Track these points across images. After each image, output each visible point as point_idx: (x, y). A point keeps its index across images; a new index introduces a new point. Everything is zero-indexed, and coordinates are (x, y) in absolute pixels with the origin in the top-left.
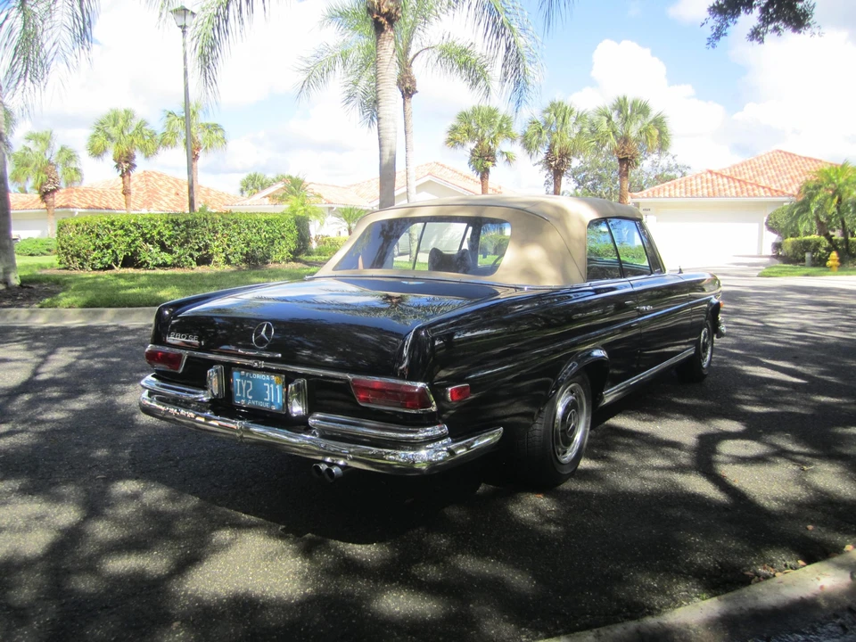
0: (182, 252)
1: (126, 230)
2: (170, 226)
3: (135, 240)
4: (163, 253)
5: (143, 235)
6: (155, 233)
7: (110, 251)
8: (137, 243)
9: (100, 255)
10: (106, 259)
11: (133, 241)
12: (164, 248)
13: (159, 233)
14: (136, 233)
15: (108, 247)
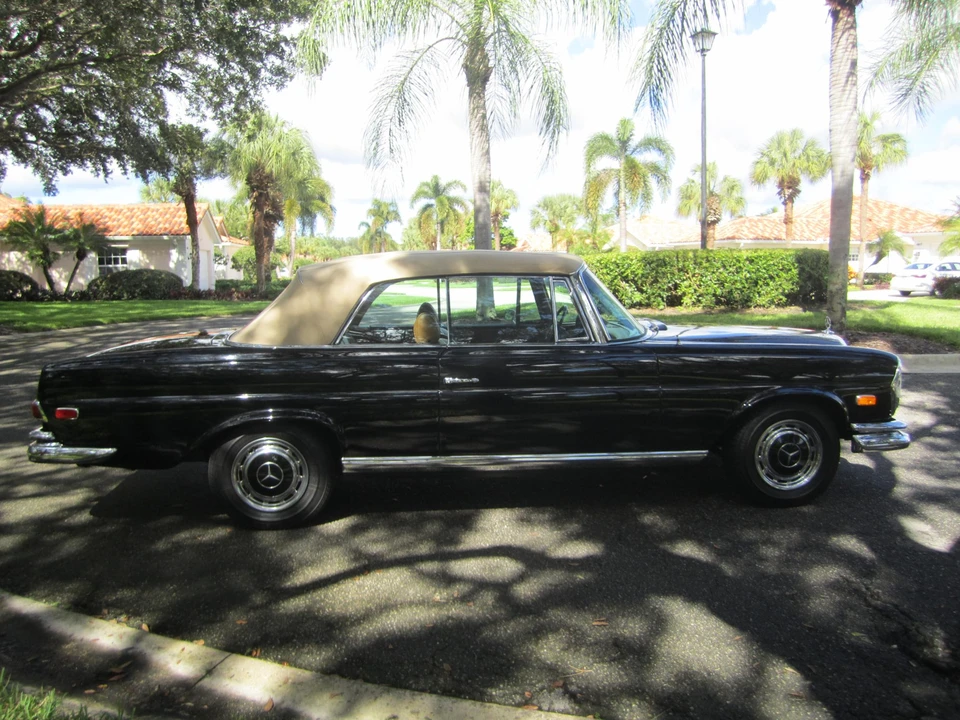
0: (651, 291)
1: (608, 269)
2: (642, 265)
4: (636, 293)
5: (621, 273)
11: (614, 280)
12: (637, 287)
13: (632, 272)
14: (615, 272)
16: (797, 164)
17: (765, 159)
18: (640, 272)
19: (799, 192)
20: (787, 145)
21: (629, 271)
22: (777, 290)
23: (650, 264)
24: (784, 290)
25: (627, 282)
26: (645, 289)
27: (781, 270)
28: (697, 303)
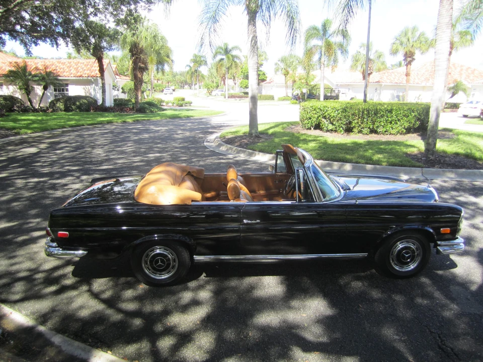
1: (316, 111)
2: (334, 111)
4: (330, 125)
5: (323, 114)
7: (311, 121)
8: (320, 118)
10: (309, 125)
14: (320, 113)
16: (414, 45)
17: (398, 42)
18: (332, 114)
19: (414, 59)
20: (410, 34)
21: (327, 113)
22: (401, 126)
23: (338, 111)
24: (405, 126)
25: (325, 119)
26: (334, 123)
27: (404, 116)
28: (360, 132)
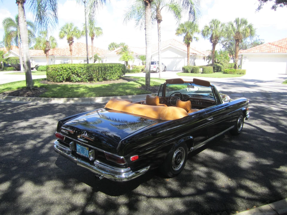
0: (84, 77)
1: (66, 70)
2: (80, 69)
3: (69, 73)
4: (78, 78)
5: (72, 72)
6: (75, 71)
7: (62, 76)
8: (70, 74)
9: (59, 77)
10: (61, 79)
11: (69, 74)
12: (78, 76)
13: (77, 71)
14: (70, 71)
15: (61, 75)
18: (79, 71)
19: (73, 42)
23: (83, 69)
24: (118, 75)
25: (74, 74)
26: (81, 76)
28: (98, 80)
